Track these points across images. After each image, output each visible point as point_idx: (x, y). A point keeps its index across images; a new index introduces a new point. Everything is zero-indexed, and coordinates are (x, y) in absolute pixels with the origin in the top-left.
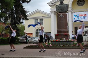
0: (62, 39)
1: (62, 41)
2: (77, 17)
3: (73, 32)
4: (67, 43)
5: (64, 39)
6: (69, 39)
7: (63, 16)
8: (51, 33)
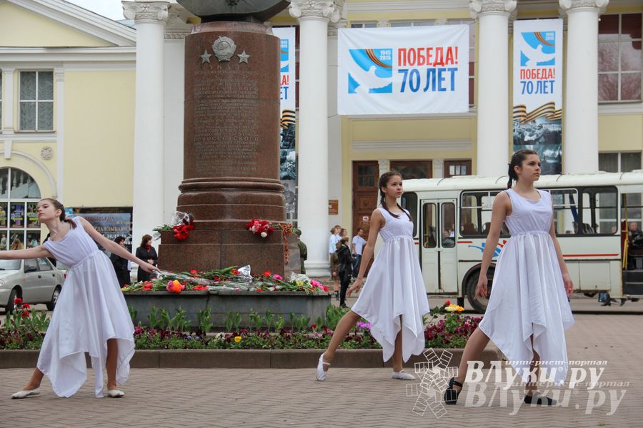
0: (226, 277)
1: (225, 287)
2: (373, 68)
3: (334, 207)
4: (266, 306)
5: (245, 271)
6: (294, 277)
7: (244, 56)
8: (129, 210)
